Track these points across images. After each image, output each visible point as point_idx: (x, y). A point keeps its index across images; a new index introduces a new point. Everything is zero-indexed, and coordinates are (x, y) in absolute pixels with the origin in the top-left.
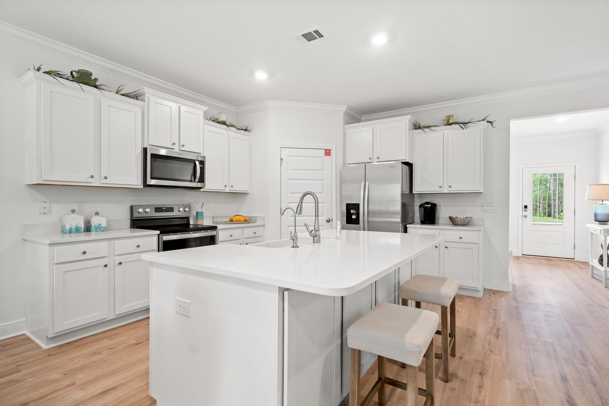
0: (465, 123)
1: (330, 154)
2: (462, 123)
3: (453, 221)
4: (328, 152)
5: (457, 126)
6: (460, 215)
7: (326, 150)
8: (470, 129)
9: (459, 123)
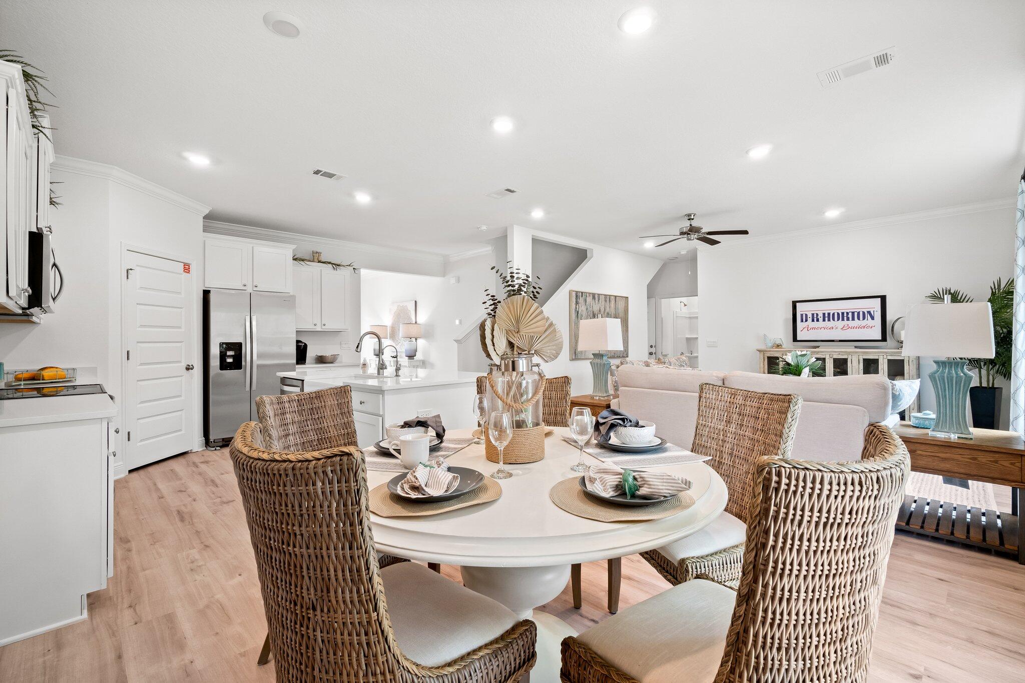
0: (337, 265)
1: (189, 271)
2: (335, 265)
3: (321, 360)
4: (187, 268)
5: (330, 265)
6: (327, 352)
7: (185, 264)
8: (341, 272)
9: (332, 264)
